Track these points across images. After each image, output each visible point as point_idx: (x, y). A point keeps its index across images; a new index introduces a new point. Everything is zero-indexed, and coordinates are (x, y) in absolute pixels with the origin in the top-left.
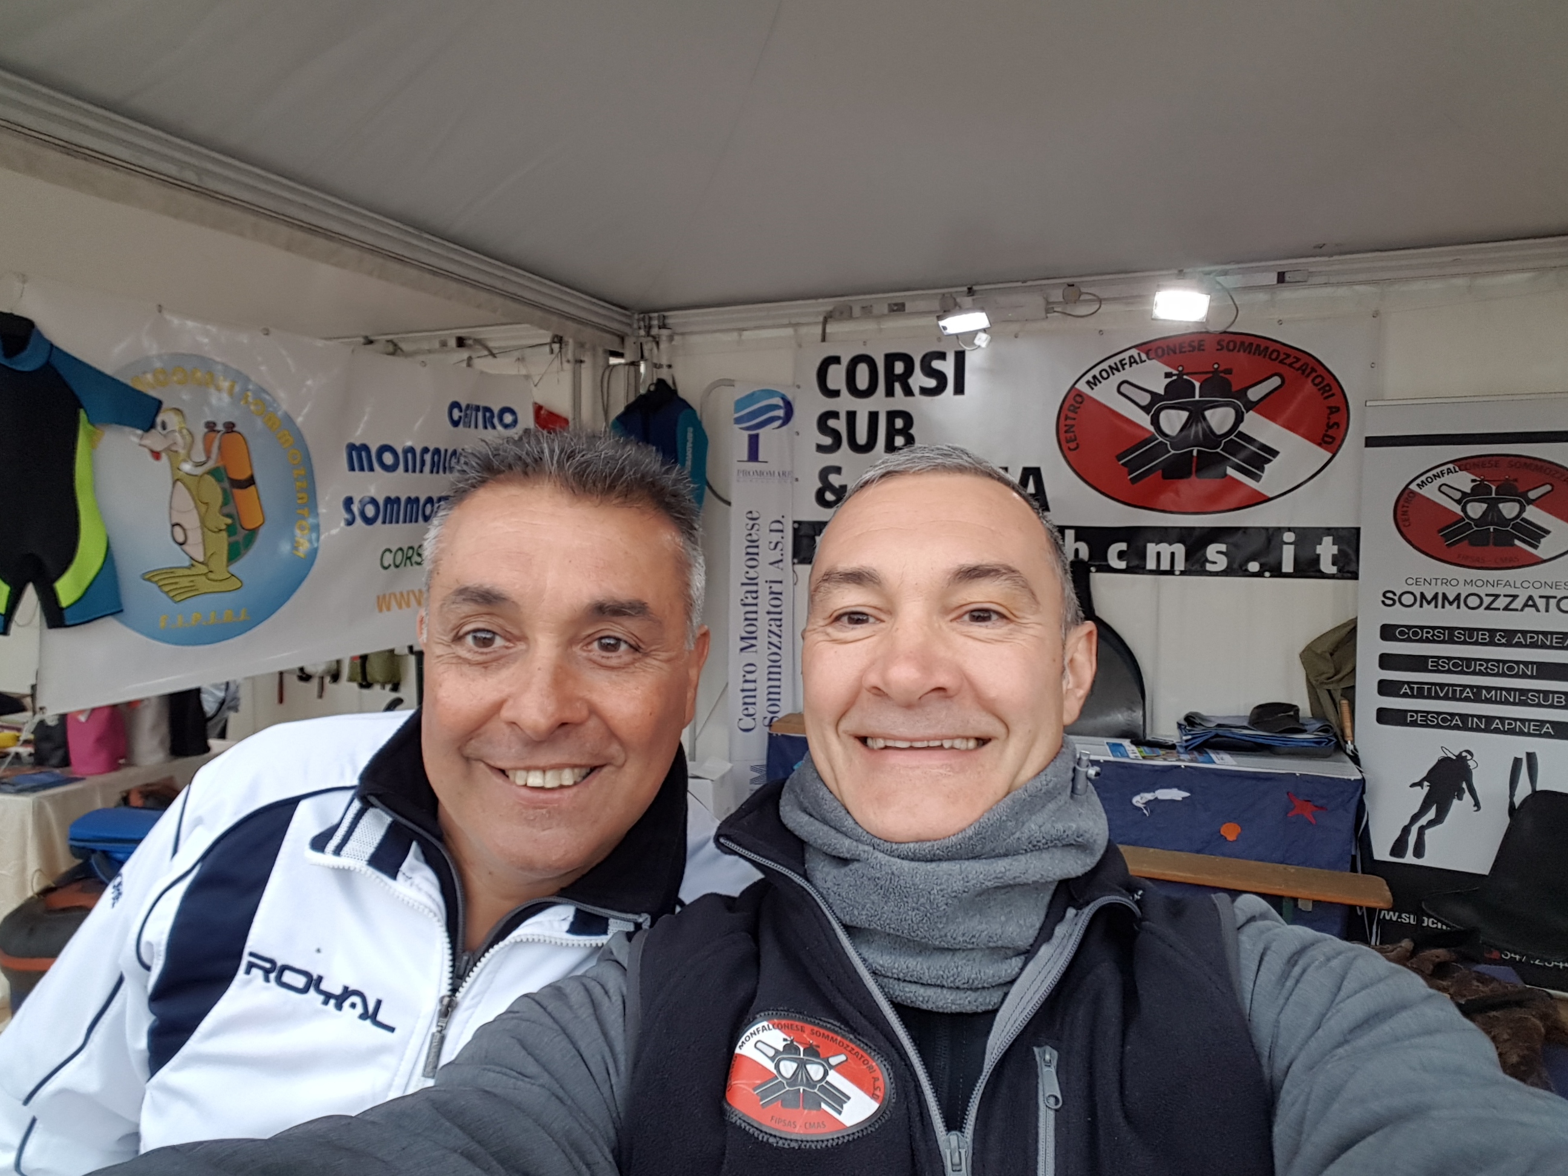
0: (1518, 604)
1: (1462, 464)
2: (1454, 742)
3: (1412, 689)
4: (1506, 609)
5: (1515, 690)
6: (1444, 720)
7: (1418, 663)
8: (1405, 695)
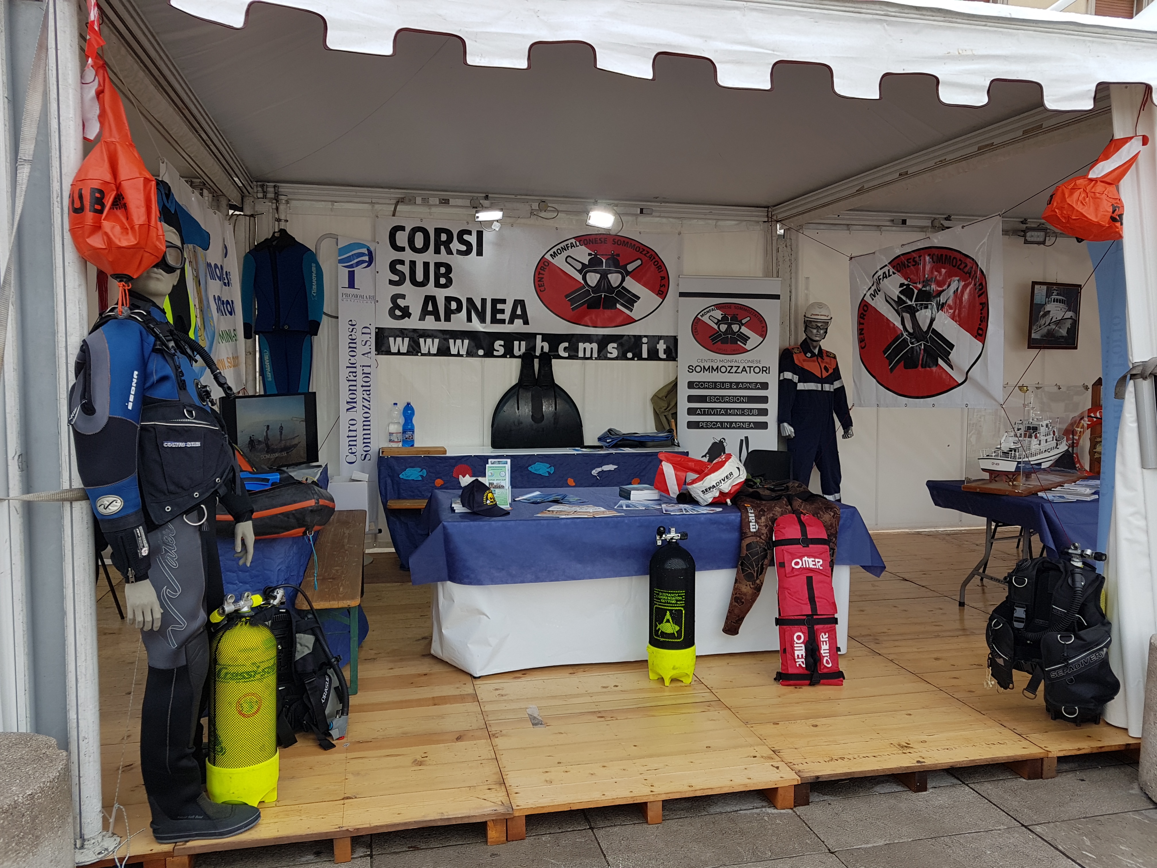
0: (740, 370)
1: (718, 306)
2: (717, 435)
3: (701, 411)
4: (736, 372)
5: (740, 409)
6: (714, 425)
7: (702, 399)
8: (699, 414)
